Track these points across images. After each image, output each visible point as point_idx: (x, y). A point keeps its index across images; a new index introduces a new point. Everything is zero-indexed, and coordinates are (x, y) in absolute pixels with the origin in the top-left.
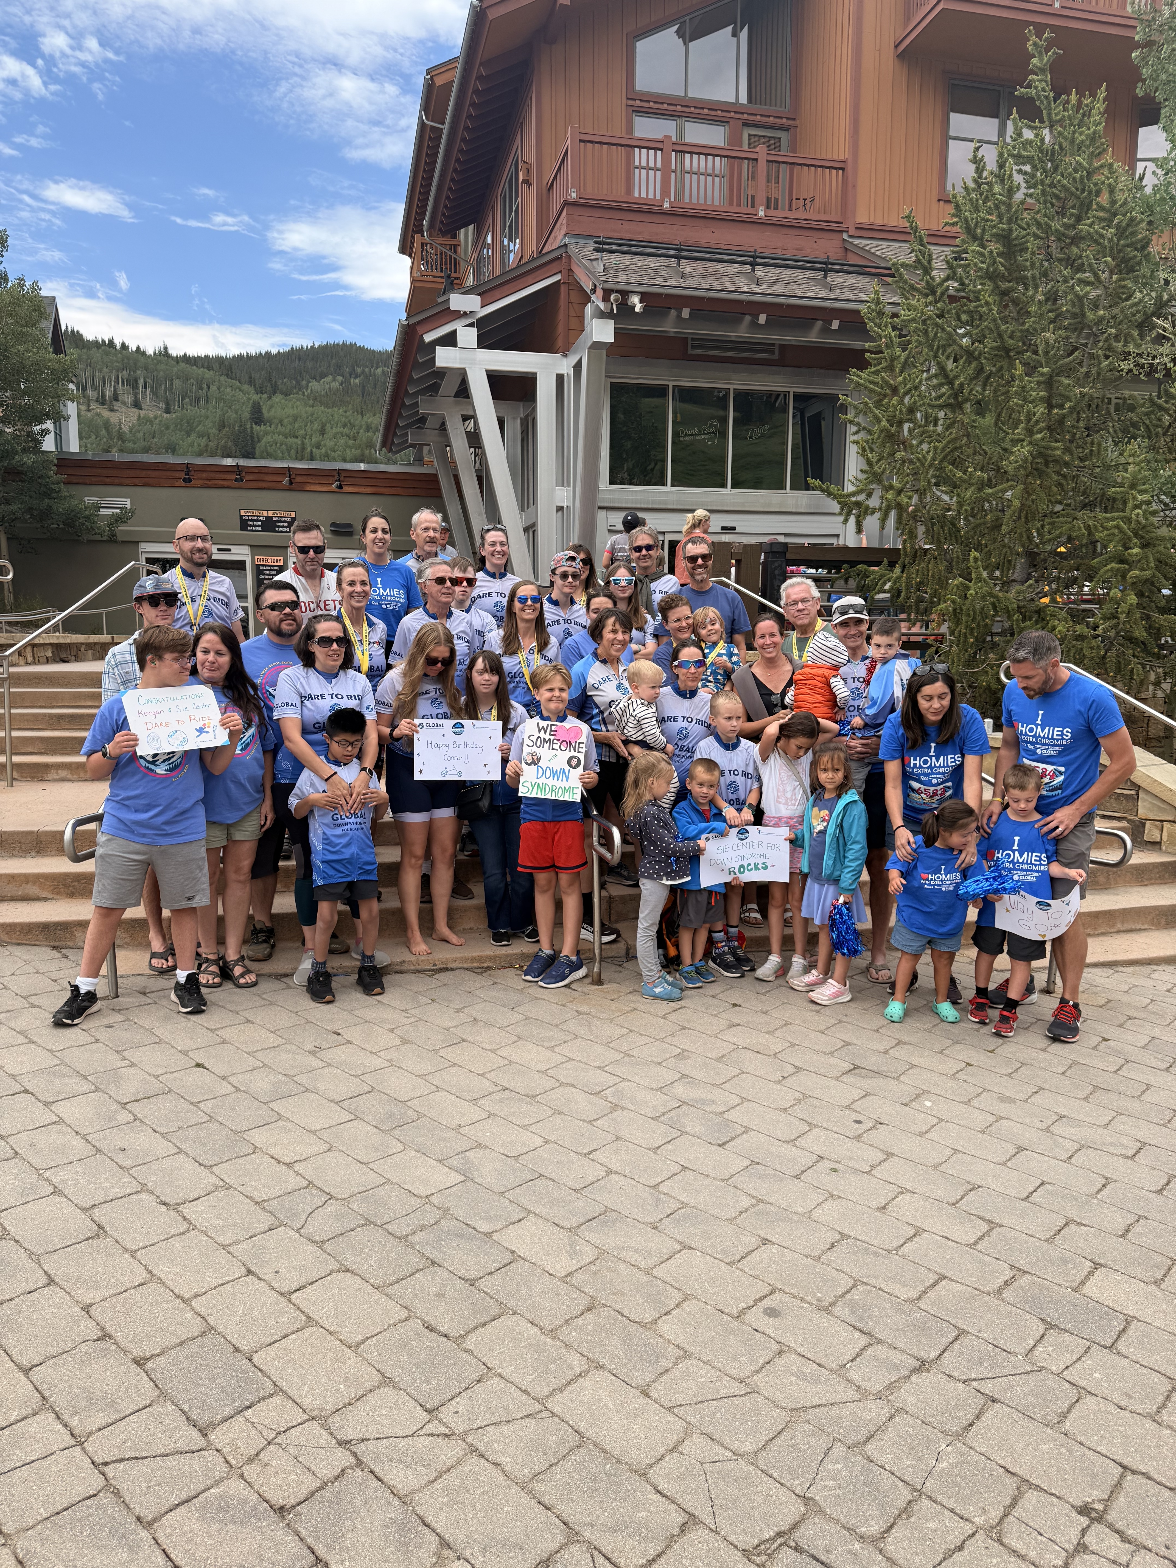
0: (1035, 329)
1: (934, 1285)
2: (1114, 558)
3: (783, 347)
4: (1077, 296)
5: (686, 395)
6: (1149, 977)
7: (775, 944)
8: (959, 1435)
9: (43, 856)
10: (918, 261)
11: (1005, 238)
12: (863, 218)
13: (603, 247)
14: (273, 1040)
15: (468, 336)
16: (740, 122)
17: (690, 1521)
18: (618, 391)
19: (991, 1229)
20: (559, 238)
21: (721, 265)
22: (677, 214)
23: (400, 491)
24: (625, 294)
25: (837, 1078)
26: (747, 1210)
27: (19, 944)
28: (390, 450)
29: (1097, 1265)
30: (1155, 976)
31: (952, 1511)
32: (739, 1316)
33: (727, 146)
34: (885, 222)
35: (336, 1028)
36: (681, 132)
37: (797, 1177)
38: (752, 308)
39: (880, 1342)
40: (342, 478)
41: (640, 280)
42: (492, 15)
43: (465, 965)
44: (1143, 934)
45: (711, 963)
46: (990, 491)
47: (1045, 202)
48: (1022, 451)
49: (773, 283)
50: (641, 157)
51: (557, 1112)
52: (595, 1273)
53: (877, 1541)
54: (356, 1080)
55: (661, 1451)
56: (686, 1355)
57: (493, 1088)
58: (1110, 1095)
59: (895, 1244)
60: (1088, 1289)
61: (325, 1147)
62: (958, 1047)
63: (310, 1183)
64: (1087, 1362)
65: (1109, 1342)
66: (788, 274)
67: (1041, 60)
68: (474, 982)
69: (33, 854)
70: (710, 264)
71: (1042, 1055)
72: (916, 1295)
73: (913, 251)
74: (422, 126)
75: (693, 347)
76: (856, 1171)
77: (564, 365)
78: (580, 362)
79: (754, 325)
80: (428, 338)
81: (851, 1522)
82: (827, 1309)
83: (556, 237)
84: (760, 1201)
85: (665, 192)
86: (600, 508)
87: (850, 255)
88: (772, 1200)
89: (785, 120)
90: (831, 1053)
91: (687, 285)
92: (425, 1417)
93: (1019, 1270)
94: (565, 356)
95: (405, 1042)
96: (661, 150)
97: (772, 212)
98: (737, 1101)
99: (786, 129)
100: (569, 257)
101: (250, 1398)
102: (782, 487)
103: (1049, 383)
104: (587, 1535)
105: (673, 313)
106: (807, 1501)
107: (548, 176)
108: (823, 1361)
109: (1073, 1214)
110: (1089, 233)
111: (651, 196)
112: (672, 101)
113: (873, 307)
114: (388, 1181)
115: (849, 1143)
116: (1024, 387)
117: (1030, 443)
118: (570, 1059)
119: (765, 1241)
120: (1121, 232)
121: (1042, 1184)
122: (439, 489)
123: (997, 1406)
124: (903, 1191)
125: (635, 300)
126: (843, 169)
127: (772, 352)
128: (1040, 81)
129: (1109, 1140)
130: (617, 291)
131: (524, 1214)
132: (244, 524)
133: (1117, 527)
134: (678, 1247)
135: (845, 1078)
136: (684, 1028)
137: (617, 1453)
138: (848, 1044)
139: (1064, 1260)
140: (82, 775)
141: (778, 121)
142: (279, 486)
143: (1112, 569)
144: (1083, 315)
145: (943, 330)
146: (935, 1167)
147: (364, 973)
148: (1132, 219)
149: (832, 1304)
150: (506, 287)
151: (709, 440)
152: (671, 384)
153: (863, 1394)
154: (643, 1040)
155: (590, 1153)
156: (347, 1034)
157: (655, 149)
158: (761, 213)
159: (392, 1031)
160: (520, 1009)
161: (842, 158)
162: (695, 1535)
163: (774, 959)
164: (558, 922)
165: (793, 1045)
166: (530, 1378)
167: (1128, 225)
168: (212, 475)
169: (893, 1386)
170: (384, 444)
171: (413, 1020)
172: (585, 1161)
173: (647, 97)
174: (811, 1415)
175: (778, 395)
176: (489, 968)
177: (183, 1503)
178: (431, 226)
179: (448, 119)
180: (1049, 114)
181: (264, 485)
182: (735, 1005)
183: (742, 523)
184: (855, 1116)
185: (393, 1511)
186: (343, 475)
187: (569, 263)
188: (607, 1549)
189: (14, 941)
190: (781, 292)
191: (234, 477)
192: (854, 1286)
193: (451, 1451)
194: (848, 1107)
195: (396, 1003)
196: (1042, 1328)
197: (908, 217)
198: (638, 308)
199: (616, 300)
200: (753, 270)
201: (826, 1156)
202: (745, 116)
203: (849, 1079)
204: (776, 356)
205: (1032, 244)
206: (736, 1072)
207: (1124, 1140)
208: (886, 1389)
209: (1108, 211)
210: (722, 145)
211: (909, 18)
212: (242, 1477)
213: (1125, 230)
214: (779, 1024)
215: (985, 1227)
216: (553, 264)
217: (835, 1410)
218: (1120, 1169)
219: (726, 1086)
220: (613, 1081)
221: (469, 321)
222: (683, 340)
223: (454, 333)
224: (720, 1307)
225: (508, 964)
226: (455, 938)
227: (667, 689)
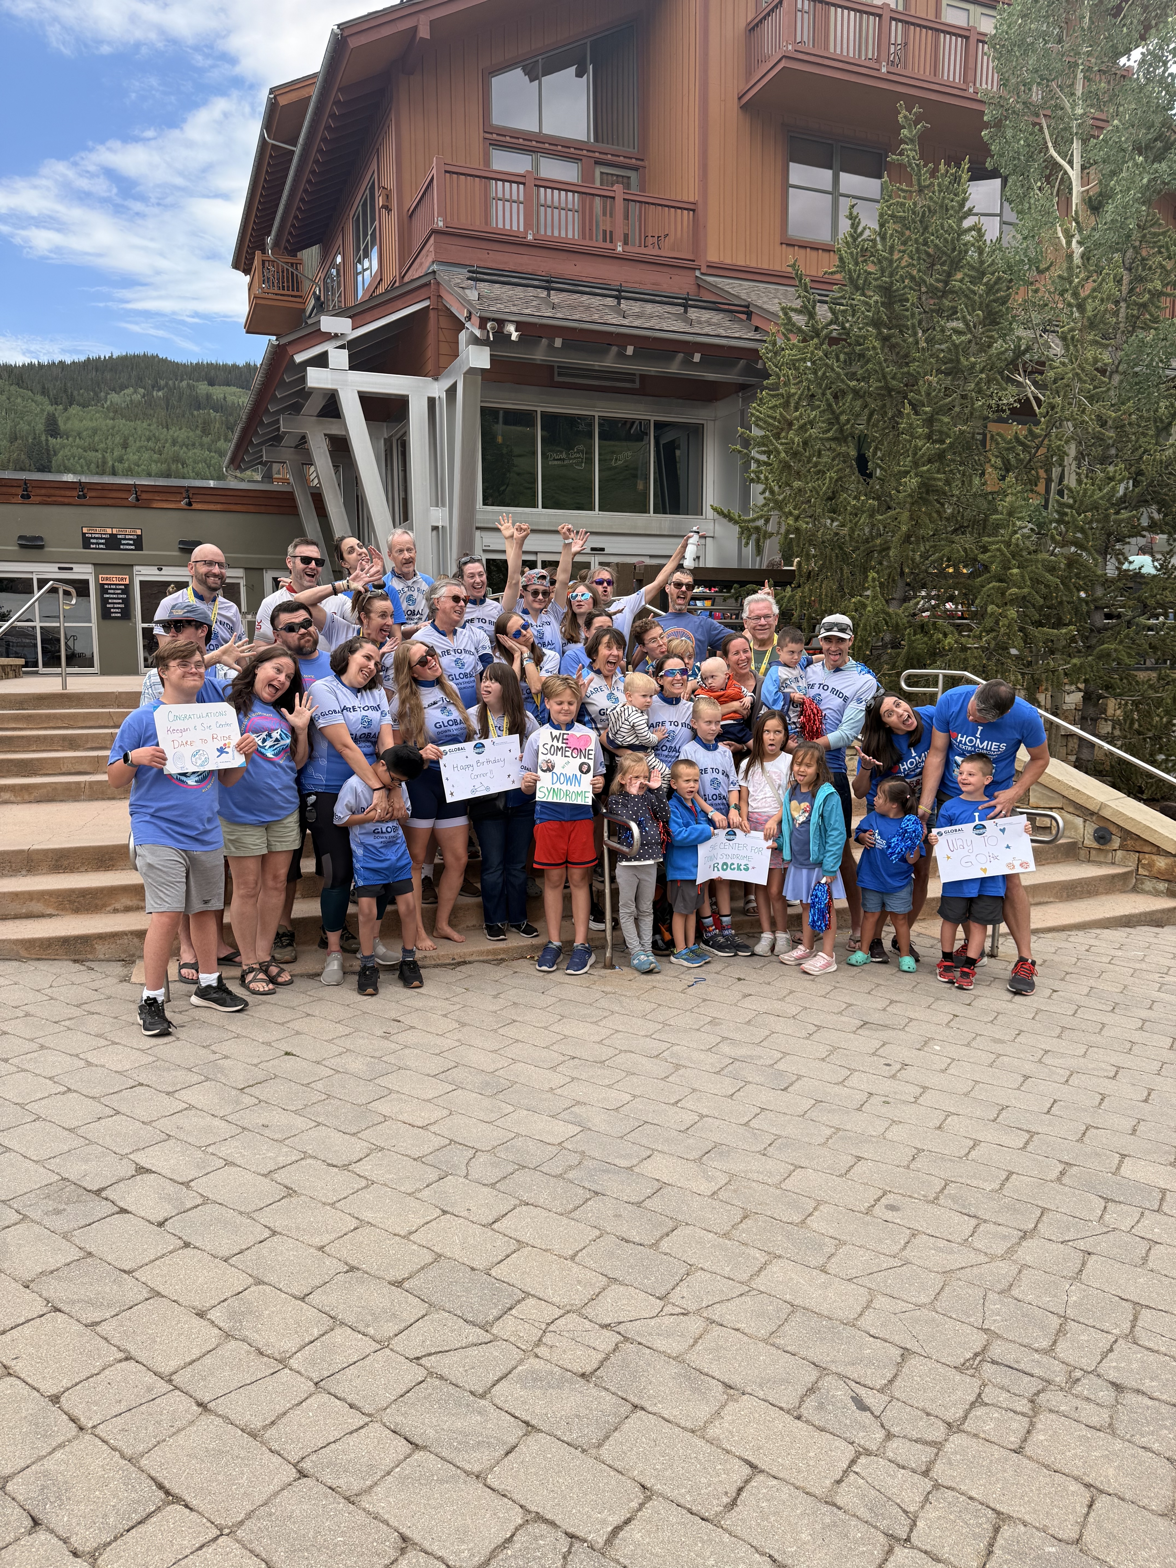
0: (918, 373)
1: (1007, 1179)
2: (994, 577)
3: (643, 377)
4: (954, 344)
5: (550, 420)
6: (1067, 940)
7: (766, 924)
8: (1075, 1279)
10: (805, 307)
11: (886, 291)
12: (713, 256)
13: (477, 276)
14: (341, 1029)
15: (339, 358)
16: (593, 160)
17: (906, 1353)
18: (488, 416)
19: (1032, 1136)
20: (425, 264)
21: (585, 297)
22: (542, 247)
23: (252, 508)
24: (501, 323)
25: (854, 1032)
26: (831, 1137)
27: (38, 959)
28: (238, 467)
29: (1123, 1156)
30: (1071, 939)
31: (1094, 1327)
32: (868, 1211)
33: (580, 183)
34: (734, 262)
35: (394, 1015)
36: (536, 166)
37: (859, 1109)
38: (617, 340)
39: (985, 1221)
40: (191, 496)
41: (514, 309)
42: (353, 43)
43: (481, 958)
44: (1052, 906)
45: (703, 946)
46: (880, 517)
47: (919, 258)
48: (912, 482)
49: (638, 316)
50: (499, 188)
51: (630, 1073)
52: (735, 1191)
53: (1049, 1351)
54: (438, 1058)
55: (859, 1309)
56: (841, 1243)
57: (562, 1058)
58: (1076, 1032)
59: (963, 1153)
60: (1124, 1171)
61: (446, 1112)
62: (942, 1003)
63: (451, 1140)
64: (1145, 1222)
65: (1156, 1207)
66: (649, 308)
67: (911, 131)
68: (497, 972)
70: (576, 296)
71: (1010, 1006)
72: (998, 1187)
73: (799, 296)
74: (263, 144)
75: (559, 374)
76: (904, 1102)
77: (437, 389)
78: (454, 386)
79: (621, 355)
80: (299, 358)
81: (1026, 1341)
82: (935, 1201)
83: (421, 264)
84: (838, 1129)
85: (528, 225)
86: (477, 528)
87: (702, 290)
88: (848, 1128)
89: (634, 161)
90: (840, 1013)
91: (559, 315)
92: (661, 1303)
93: (1067, 1163)
94: (436, 379)
95: (463, 1025)
96: (524, 184)
97: (627, 249)
98: (780, 1055)
99: (635, 169)
100: (438, 284)
101: (508, 1303)
102: (646, 511)
103: (930, 421)
104: (834, 1369)
105: (544, 341)
106: (986, 1331)
107: (410, 203)
108: (950, 1237)
109: (1089, 1121)
110: (961, 289)
111: (515, 228)
112: (528, 136)
113: (770, 347)
114: (518, 1135)
115: (888, 1082)
116: (911, 424)
117: (916, 475)
118: (617, 1031)
119: (859, 1158)
120: (990, 289)
121: (1055, 1101)
122: (295, 507)
123: (1094, 1257)
124: (949, 1114)
125: (511, 328)
126: (694, 210)
127: (633, 381)
128: (911, 150)
129: (1090, 1066)
130: (494, 320)
131: (649, 1153)
132: (86, 542)
133: (999, 550)
134: (792, 1168)
135: (860, 1031)
136: (704, 1000)
137: (825, 1313)
138: (851, 1005)
139: (1097, 1154)
141: (627, 161)
142: (125, 503)
143: (993, 588)
144: (958, 361)
145: (833, 370)
146: (966, 1095)
147: (405, 968)
148: (999, 278)
149: (937, 1198)
150: (375, 311)
151: (577, 464)
152: (539, 410)
153: (993, 1258)
154: (675, 1012)
155: (677, 1102)
156: (408, 1020)
157: (518, 183)
158: (620, 249)
159: (445, 1016)
160: (550, 992)
161: (692, 200)
162: (914, 1361)
163: (767, 936)
165: (806, 1008)
166: (728, 1269)
167: (996, 283)
168: (52, 492)
169: (1011, 1251)
170: (232, 461)
171: (458, 1006)
172: (675, 1109)
173: (503, 132)
174: (959, 1274)
175: (633, 423)
177: (501, 1379)
178: (276, 244)
179: (301, 140)
180: (919, 180)
181: (109, 502)
182: (739, 979)
183: (612, 545)
184: (883, 1061)
185: (674, 1368)
186: (191, 492)
187: (439, 290)
188: (855, 1376)
189: (34, 956)
190: (647, 325)
191: (75, 493)
192: (946, 1185)
193: (695, 1325)
194: (874, 1054)
195: (435, 993)
196: (1102, 1202)
197: (793, 266)
198: (515, 336)
199: (493, 328)
200: (619, 304)
201: (874, 1092)
202: (597, 155)
203: (865, 1032)
204: (637, 385)
205: (912, 297)
206: (768, 1033)
207: (1103, 1065)
208: (1007, 1252)
209: (977, 270)
210: (575, 181)
211: (750, 74)
212: (537, 1356)
213: (992, 287)
214: (785, 992)
215: (1027, 1136)
216: (423, 290)
217: (975, 1270)
218: (1109, 1087)
219: (764, 1044)
220: (665, 1046)
221: (340, 343)
222: (549, 368)
223: (325, 354)
224: (850, 1207)
225: (520, 955)
226: (455, 935)
227: (655, 698)
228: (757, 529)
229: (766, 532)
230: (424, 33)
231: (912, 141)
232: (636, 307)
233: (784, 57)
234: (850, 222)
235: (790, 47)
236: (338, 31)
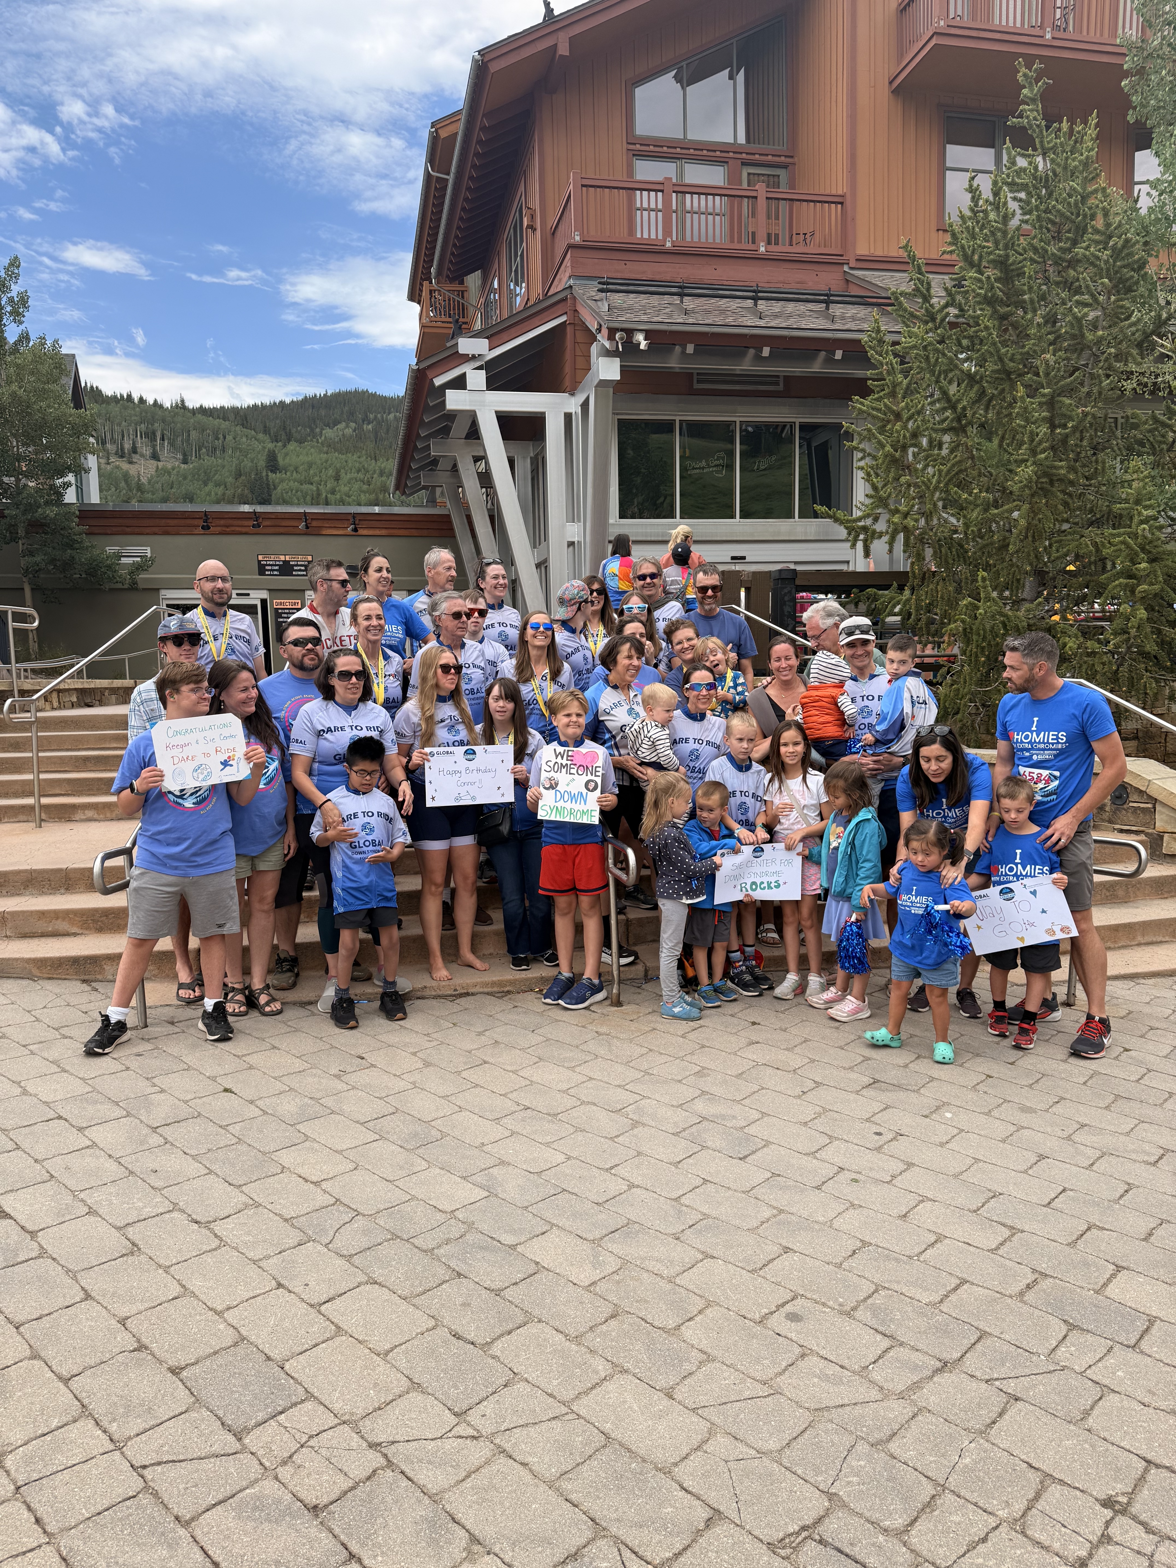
0: (1035, 351)
1: (956, 1289)
2: (1123, 573)
3: (788, 379)
4: (1075, 317)
5: (694, 429)
6: (1170, 988)
7: (792, 963)
8: (981, 1432)
9: (72, 893)
10: (917, 289)
11: (1002, 264)
12: (862, 249)
13: (607, 287)
14: (298, 1065)
15: (477, 378)
16: (739, 162)
17: (715, 1516)
18: (625, 427)
19: (1013, 1235)
20: (564, 280)
21: (724, 301)
22: (681, 253)
23: (411, 532)
24: (630, 332)
25: (857, 1092)
26: (768, 1220)
27: (49, 978)
28: (404, 493)
29: (1119, 1268)
31: (976, 1504)
32: (762, 1321)
33: (726, 186)
34: (886, 254)
35: (360, 1052)
36: (681, 173)
37: (818, 1188)
38: (755, 341)
39: (902, 1344)
40: (357, 522)
41: (644, 318)
42: (494, 67)
43: (486, 990)
44: (1166, 946)
45: (729, 983)
46: (996, 511)
47: (1041, 227)
48: (1027, 471)
49: (776, 316)
50: (642, 199)
51: (579, 1130)
52: (618, 1282)
53: (901, 1534)
54: (380, 1102)
55: (685, 1450)
56: (709, 1358)
57: (515, 1108)
58: (1132, 1103)
59: (917, 1250)
60: (1111, 1291)
61: (352, 1166)
62: (979, 1060)
63: (337, 1200)
64: (1110, 1361)
65: (1132, 1342)
66: (791, 307)
67: (1032, 90)
68: (495, 1006)
69: (62, 891)
70: (713, 300)
71: (1063, 1066)
72: (938, 1299)
73: (911, 280)
74: (428, 178)
75: (699, 382)
76: (877, 1181)
77: (573, 405)
78: (588, 399)
79: (758, 358)
80: (438, 381)
81: (875, 1516)
82: (849, 1314)
83: (560, 280)
84: (781, 1211)
85: (667, 232)
87: (850, 285)
88: (793, 1210)
89: (783, 158)
90: (851, 1068)
91: (691, 321)
92: (454, 1420)
93: (1041, 1273)
94: (573, 395)
95: (427, 1064)
96: (662, 191)
97: (773, 248)
98: (757, 1115)
99: (785, 167)
100: (575, 298)
101: (283, 1404)
102: (790, 515)
103: (1051, 404)
104: (614, 1530)
105: (678, 349)
106: (831, 1496)
107: (552, 221)
108: (846, 1363)
109: (1095, 1219)
110: (1085, 256)
111: (653, 236)
112: (672, 144)
113: (874, 335)
114: (414, 1198)
115: (869, 1155)
116: (1025, 409)
117: (1034, 463)
118: (591, 1079)
119: (787, 1250)
120: (1117, 253)
121: (1064, 1190)
122: (452, 529)
123: (1020, 1404)
124: (924, 1199)
125: (640, 338)
126: (842, 203)
127: (777, 384)
128: (1031, 110)
129: (1131, 1147)
130: (622, 330)
131: (547, 1227)
132: (262, 569)
133: (1123, 542)
134: (701, 1257)
135: (864, 1092)
137: (642, 1452)
138: (868, 1059)
139: (1086, 1264)
140: (108, 815)
141: (777, 159)
142: (296, 530)
143: (1120, 585)
144: (1083, 336)
145: (944, 355)
146: (956, 1176)
148: (1127, 241)
149: (854, 1309)
150: (513, 330)
151: (717, 472)
152: (678, 419)
153: (885, 1394)
154: (664, 1058)
155: (612, 1168)
156: (371, 1058)
157: (656, 191)
159: (414, 1054)
160: (540, 1031)
161: (840, 192)
162: (720, 1530)
163: (792, 978)
164: (578, 946)
165: (813, 1061)
166: (555, 1382)
167: (1124, 247)
168: (230, 522)
169: (916, 1386)
170: (397, 487)
171: (435, 1043)
172: (607, 1176)
173: (646, 141)
174: (834, 1414)
175: (785, 426)
176: (509, 992)
177: (219, 1503)
178: (439, 273)
179: (453, 169)
180: (1042, 142)
181: (282, 530)
182: (754, 1023)
183: (752, 553)
184: (876, 1128)
185: (424, 1509)
186: (358, 518)
187: (575, 305)
188: (634, 1543)
189: (46, 975)
190: (784, 325)
191: (251, 523)
192: (876, 1291)
193: (479, 1453)
194: (868, 1120)
195: (418, 1028)
196: (1064, 1328)
197: (905, 247)
198: (643, 345)
199: (621, 339)
200: (756, 305)
201: (846, 1166)
202: (744, 156)
203: (870, 1092)
205: (1029, 269)
206: (756, 1088)
207: (1147, 1147)
208: (909, 1389)
209: (1103, 233)
210: (721, 184)
211: (902, 55)
212: (276, 1478)
213: (1121, 251)
214: (798, 1040)
215: (1007, 1233)
216: (560, 306)
217: (858, 1410)
218: (1141, 1174)
219: (746, 1102)
220: (633, 1098)
221: (478, 364)
222: (688, 376)
223: (463, 376)
224: (743, 1313)
225: (528, 988)
226: (477, 963)
227: (678, 713)
228: (865, 529)
229: (874, 532)
230: (564, 50)
231: (1033, 100)
232: (777, 307)
233: (935, 33)
234: (970, 195)
235: (942, 23)
236: (478, 57)
